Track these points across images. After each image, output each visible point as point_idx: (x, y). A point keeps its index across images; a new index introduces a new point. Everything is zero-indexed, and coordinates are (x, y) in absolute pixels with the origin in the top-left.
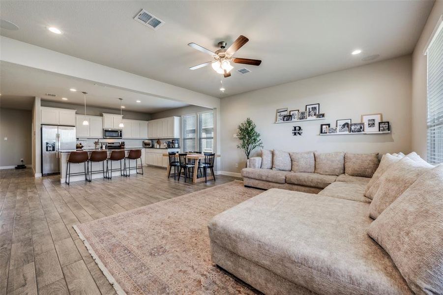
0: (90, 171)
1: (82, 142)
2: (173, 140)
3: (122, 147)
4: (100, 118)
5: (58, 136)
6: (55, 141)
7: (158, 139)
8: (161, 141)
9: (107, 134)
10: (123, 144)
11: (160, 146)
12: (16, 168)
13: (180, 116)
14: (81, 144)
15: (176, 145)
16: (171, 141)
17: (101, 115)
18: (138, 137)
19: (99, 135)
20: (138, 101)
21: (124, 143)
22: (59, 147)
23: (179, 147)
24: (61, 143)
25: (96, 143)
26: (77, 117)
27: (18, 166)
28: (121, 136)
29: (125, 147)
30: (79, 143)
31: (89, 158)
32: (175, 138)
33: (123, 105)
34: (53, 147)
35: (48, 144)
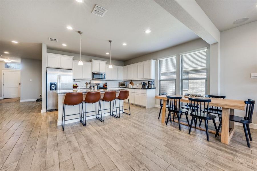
0: (84, 111)
1: (77, 83)
2: (148, 82)
3: (105, 87)
4: (90, 63)
5: (59, 78)
6: (56, 82)
7: (131, 81)
8: (134, 82)
9: (95, 76)
10: (106, 85)
11: (133, 86)
12: (37, 101)
13: (156, 60)
14: (76, 84)
17: (91, 61)
18: (116, 79)
19: (90, 77)
20: (124, 44)
21: (106, 84)
22: (60, 87)
24: (61, 83)
25: (87, 84)
26: (74, 62)
27: (38, 99)
28: (105, 78)
29: (107, 87)
30: (75, 83)
32: (152, 79)
33: (108, 51)
34: (56, 87)
35: (51, 84)
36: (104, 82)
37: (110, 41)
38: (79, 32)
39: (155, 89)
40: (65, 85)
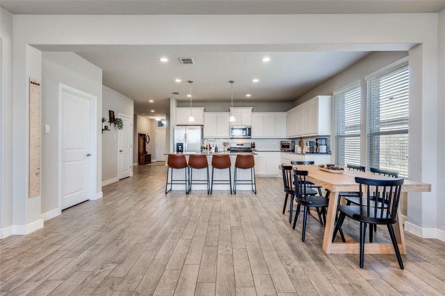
2: (317, 140)
3: (252, 149)
4: (227, 114)
5: (186, 137)
6: (183, 142)
7: (301, 138)
8: (304, 141)
10: (253, 146)
11: (302, 149)
13: (332, 94)
15: (323, 149)
16: (314, 140)
17: (228, 110)
19: (226, 134)
20: (256, 81)
21: (254, 144)
23: (328, 152)
25: (225, 144)
26: (205, 115)
28: (250, 134)
31: (188, 163)
32: (319, 134)
33: (248, 93)
34: (182, 148)
35: (178, 145)
36: (250, 141)
37: (230, 82)
38: (190, 82)
39: (330, 154)
40: (193, 145)
